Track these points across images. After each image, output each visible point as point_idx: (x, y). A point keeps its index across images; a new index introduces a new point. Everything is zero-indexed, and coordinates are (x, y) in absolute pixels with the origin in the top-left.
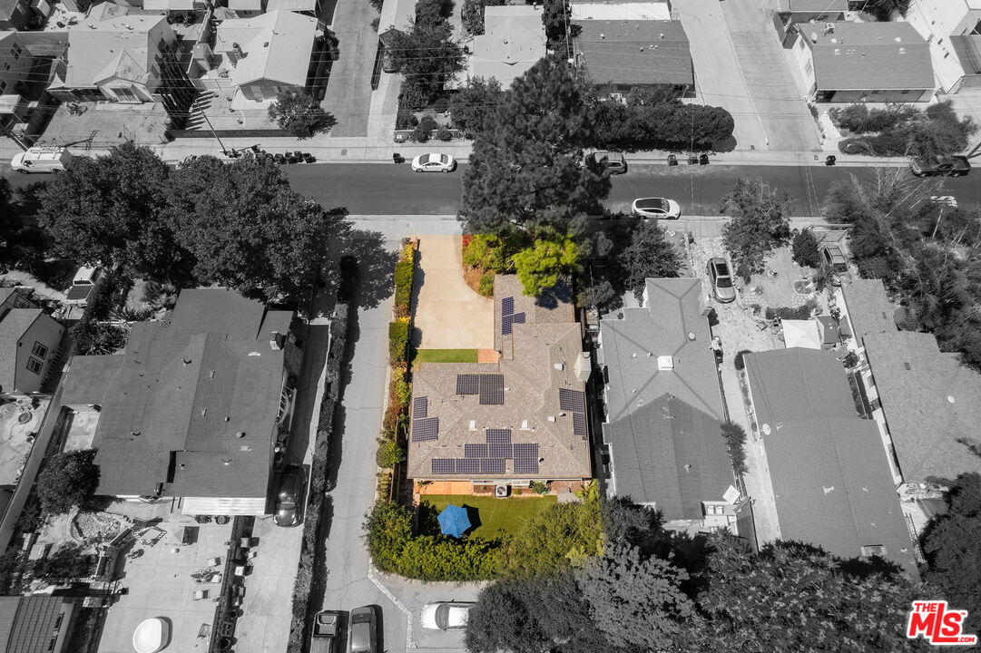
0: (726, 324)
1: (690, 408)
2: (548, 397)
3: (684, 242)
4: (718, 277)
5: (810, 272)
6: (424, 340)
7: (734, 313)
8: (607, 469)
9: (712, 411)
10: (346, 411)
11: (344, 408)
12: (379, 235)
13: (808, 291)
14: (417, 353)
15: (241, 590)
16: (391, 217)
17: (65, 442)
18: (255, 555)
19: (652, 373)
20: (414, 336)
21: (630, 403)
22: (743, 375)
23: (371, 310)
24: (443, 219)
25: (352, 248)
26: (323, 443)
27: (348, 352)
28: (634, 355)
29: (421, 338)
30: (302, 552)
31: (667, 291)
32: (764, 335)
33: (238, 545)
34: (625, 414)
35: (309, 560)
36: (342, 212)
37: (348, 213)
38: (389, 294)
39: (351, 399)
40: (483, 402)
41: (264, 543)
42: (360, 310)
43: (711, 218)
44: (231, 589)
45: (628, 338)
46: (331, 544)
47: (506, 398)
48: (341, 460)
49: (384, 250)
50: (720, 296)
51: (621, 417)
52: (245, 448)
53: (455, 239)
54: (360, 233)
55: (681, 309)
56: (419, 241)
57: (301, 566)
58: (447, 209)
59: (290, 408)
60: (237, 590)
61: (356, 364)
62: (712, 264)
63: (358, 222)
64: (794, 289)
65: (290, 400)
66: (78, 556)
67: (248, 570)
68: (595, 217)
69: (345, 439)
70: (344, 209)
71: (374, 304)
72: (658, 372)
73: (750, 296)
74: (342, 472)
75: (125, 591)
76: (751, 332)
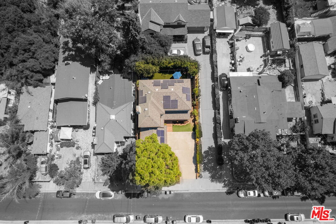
0: (89, 143)
1: (107, 105)
2: (150, 98)
3: (97, 177)
4: (88, 159)
5: (55, 162)
6: (191, 135)
7: (85, 147)
8: (134, 93)
9: (101, 106)
10: (212, 108)
11: (213, 109)
12: (212, 181)
13: (58, 155)
14: (193, 130)
15: (231, 58)
16: (209, 191)
17: (295, 95)
18: (230, 67)
19: (117, 115)
20: (194, 136)
21: (125, 107)
22: (88, 122)
23: (210, 146)
24: (188, 190)
25: (221, 174)
26: (217, 95)
27: (215, 128)
28: (122, 121)
29: (192, 136)
30: (217, 65)
31: (108, 146)
32: (77, 138)
33: (235, 68)
34: (127, 104)
35: (215, 63)
36: (229, 193)
37: (226, 192)
38: (205, 152)
39: (212, 113)
40: (169, 97)
41: (228, 70)
42: (214, 146)
43: (84, 192)
44: (234, 58)
45: (123, 128)
46: (210, 70)
47: (163, 98)
48: (211, 93)
49: (209, 173)
50: (89, 152)
51: (128, 103)
52: (239, 88)
53: (183, 180)
54: (220, 182)
55: (104, 138)
56: (196, 178)
57: (217, 62)
58: (187, 196)
59: (230, 108)
60: (232, 58)
61: (212, 125)
62: (89, 165)
63: (221, 188)
64: (62, 156)
65: (230, 110)
66: (277, 65)
67: (231, 63)
68: (129, 192)
69: (211, 100)
70: (227, 194)
71: (209, 148)
72: (115, 115)
73: (78, 153)
74: (211, 90)
75: (261, 57)
76: (81, 139)
